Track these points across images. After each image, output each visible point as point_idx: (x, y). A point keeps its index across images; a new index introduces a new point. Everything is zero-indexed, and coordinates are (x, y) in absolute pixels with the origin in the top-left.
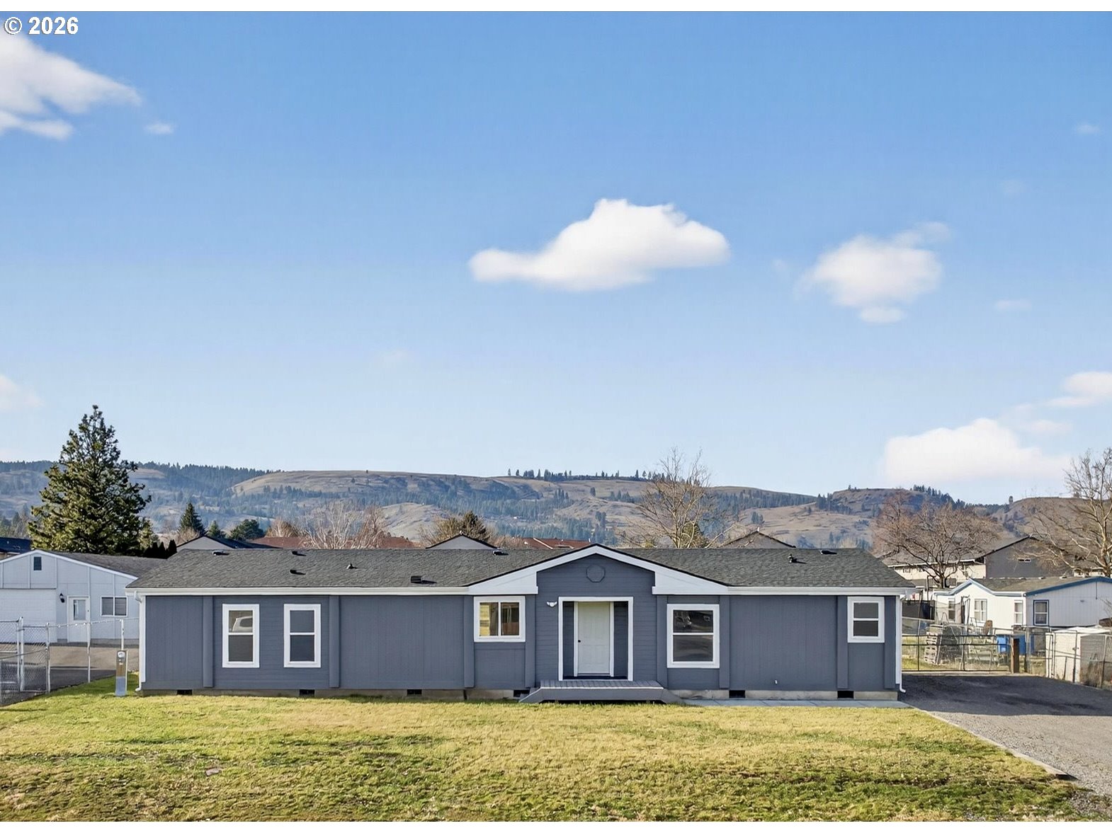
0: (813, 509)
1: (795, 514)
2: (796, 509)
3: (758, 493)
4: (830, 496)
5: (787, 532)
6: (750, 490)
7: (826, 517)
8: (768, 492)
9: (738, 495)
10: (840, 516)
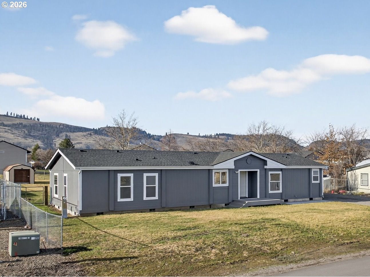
0: (92, 134)
1: (84, 136)
2: (85, 134)
3: (67, 126)
4: (99, 129)
5: (81, 143)
6: (63, 125)
7: (98, 137)
8: (71, 126)
9: (58, 126)
10: (103, 137)
